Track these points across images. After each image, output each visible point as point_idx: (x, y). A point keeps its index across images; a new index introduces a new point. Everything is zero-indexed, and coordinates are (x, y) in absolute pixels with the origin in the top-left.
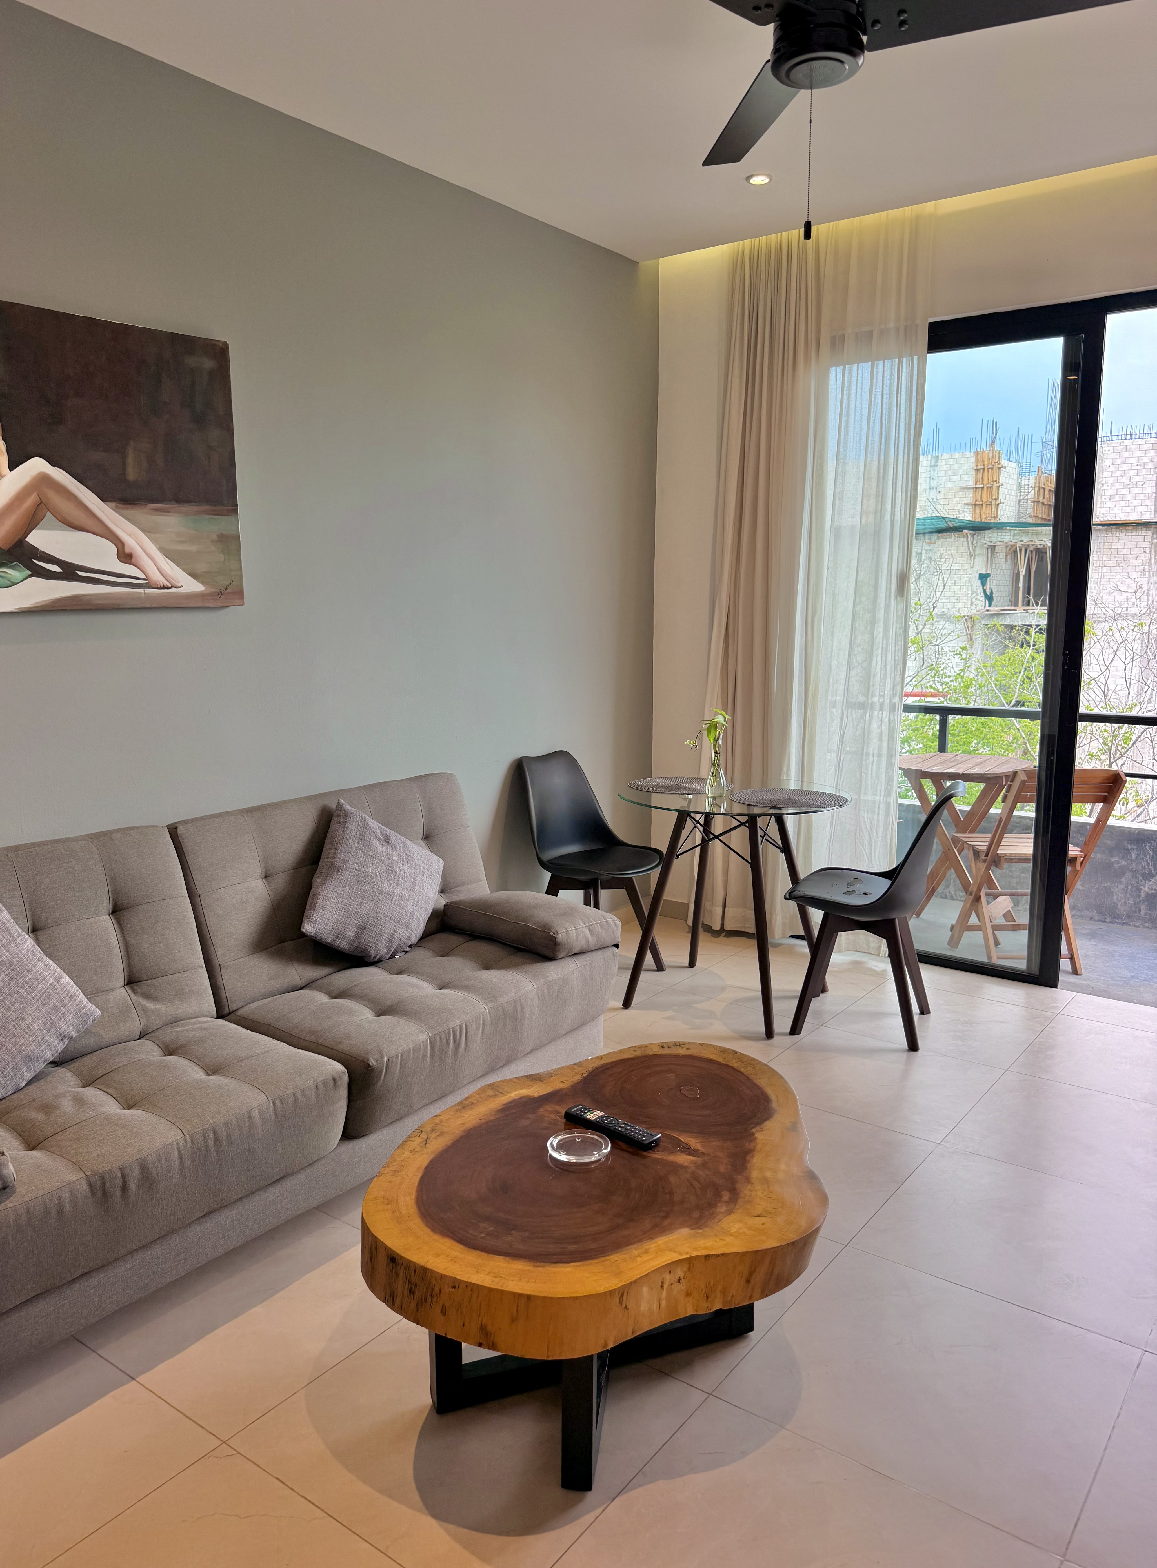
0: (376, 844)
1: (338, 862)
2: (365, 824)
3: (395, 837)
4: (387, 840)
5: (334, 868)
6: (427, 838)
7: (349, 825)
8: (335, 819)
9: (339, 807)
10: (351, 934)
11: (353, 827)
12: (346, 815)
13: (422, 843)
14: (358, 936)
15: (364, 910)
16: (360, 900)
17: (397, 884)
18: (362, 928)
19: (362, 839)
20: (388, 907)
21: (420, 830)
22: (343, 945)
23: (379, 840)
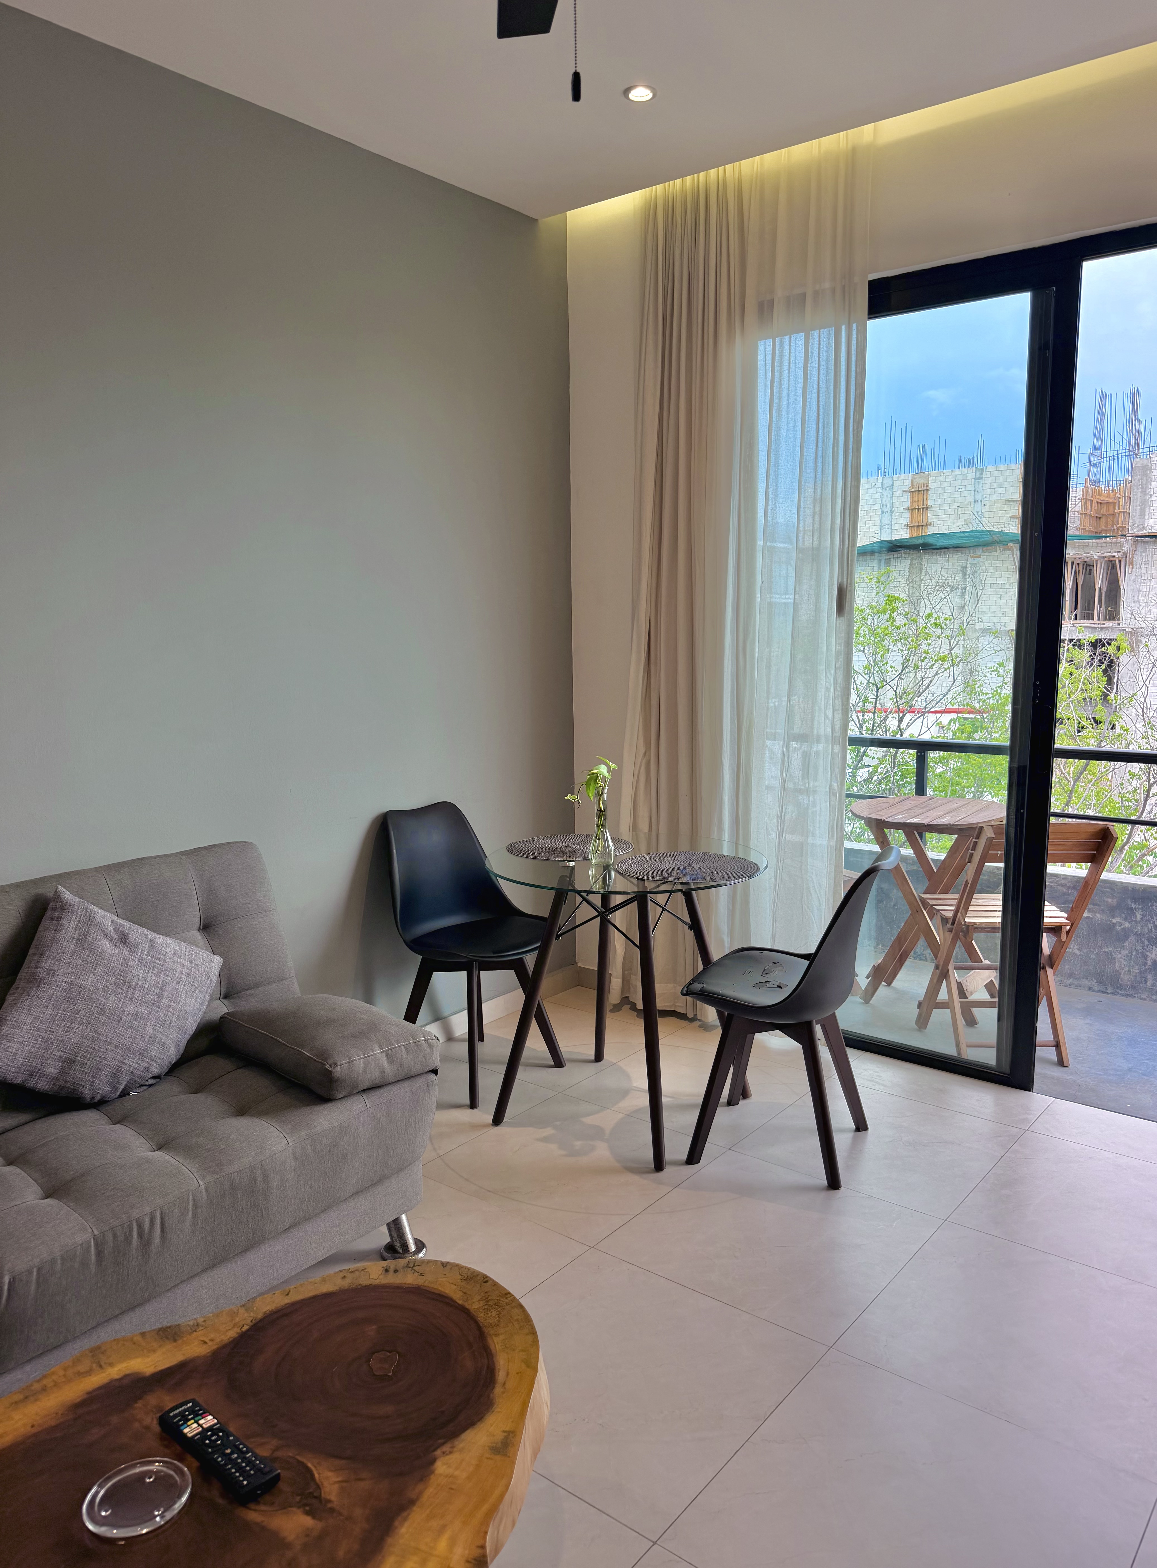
0: (106, 946)
1: (41, 973)
2: (90, 920)
3: (138, 933)
4: (124, 939)
5: (36, 981)
6: (206, 927)
7: (65, 922)
8: (49, 913)
9: (57, 897)
10: (52, 1070)
11: (70, 925)
12: (63, 907)
13: (198, 936)
14: (63, 1072)
15: (73, 1038)
16: (69, 1024)
17: (131, 999)
18: (69, 1062)
19: (82, 940)
20: (112, 1031)
21: (194, 917)
22: (42, 1085)
23: (111, 940)
